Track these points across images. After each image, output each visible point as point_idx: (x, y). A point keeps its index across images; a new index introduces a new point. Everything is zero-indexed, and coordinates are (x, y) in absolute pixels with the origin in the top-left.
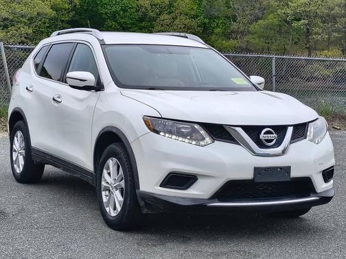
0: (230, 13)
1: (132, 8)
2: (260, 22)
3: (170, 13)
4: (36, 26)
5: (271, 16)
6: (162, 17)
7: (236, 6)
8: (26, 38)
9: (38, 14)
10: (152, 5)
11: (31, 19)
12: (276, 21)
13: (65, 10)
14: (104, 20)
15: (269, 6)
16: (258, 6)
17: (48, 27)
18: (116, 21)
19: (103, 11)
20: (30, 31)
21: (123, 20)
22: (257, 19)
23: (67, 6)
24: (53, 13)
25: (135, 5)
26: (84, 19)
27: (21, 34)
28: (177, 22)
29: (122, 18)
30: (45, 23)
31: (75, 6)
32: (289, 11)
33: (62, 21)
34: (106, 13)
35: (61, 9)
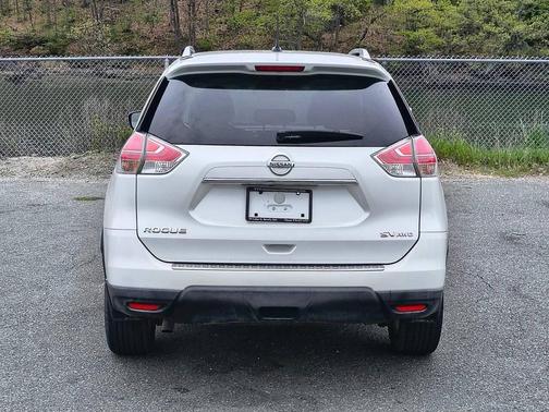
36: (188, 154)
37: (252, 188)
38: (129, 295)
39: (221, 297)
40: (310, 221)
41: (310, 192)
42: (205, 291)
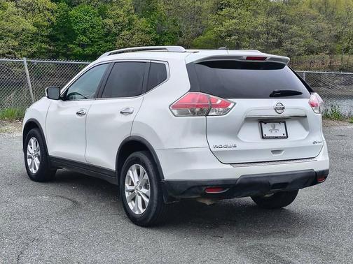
0: (177, 30)
1: (99, 25)
2: (201, 37)
3: (130, 29)
4: (21, 39)
5: (209, 32)
6: (123, 33)
7: (182, 24)
8: (12, 49)
9: (23, 30)
10: (115, 24)
11: (17, 34)
12: (213, 37)
13: (44, 26)
14: (77, 35)
15: (208, 25)
16: (199, 25)
17: (31, 41)
18: (86, 36)
19: (76, 28)
20: (16, 44)
21: (92, 35)
22: (199, 35)
23: (46, 24)
24: (35, 29)
25: (101, 23)
26: (60, 34)
27: (8, 47)
28: (135, 37)
29: (91, 33)
30: (28, 37)
31: (53, 23)
32: (223, 29)
33: (42, 36)
34: (78, 30)
35: (41, 26)
36: (235, 104)
37: (262, 121)
38: (208, 184)
39: (257, 180)
40: (287, 137)
41: (285, 122)
42: (250, 178)
